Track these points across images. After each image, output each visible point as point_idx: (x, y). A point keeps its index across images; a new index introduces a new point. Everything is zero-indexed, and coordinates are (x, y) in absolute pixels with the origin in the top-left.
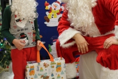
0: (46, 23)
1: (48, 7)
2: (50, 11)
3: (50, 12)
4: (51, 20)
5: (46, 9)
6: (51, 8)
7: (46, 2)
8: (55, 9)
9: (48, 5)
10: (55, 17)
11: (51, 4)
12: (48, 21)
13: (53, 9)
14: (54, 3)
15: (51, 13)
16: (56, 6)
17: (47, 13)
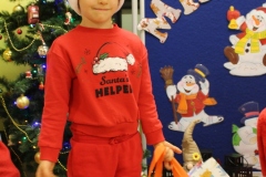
0: (228, 65)
1: (236, 23)
2: (240, 32)
3: (240, 37)
4: (242, 57)
5: (230, 27)
6: (244, 25)
7: (232, 8)
8: (255, 29)
9: (235, 17)
10: (253, 51)
11: (244, 14)
12: (235, 60)
13: (250, 27)
14: (254, 13)
15: (245, 40)
16: (258, 21)
17: (233, 39)
